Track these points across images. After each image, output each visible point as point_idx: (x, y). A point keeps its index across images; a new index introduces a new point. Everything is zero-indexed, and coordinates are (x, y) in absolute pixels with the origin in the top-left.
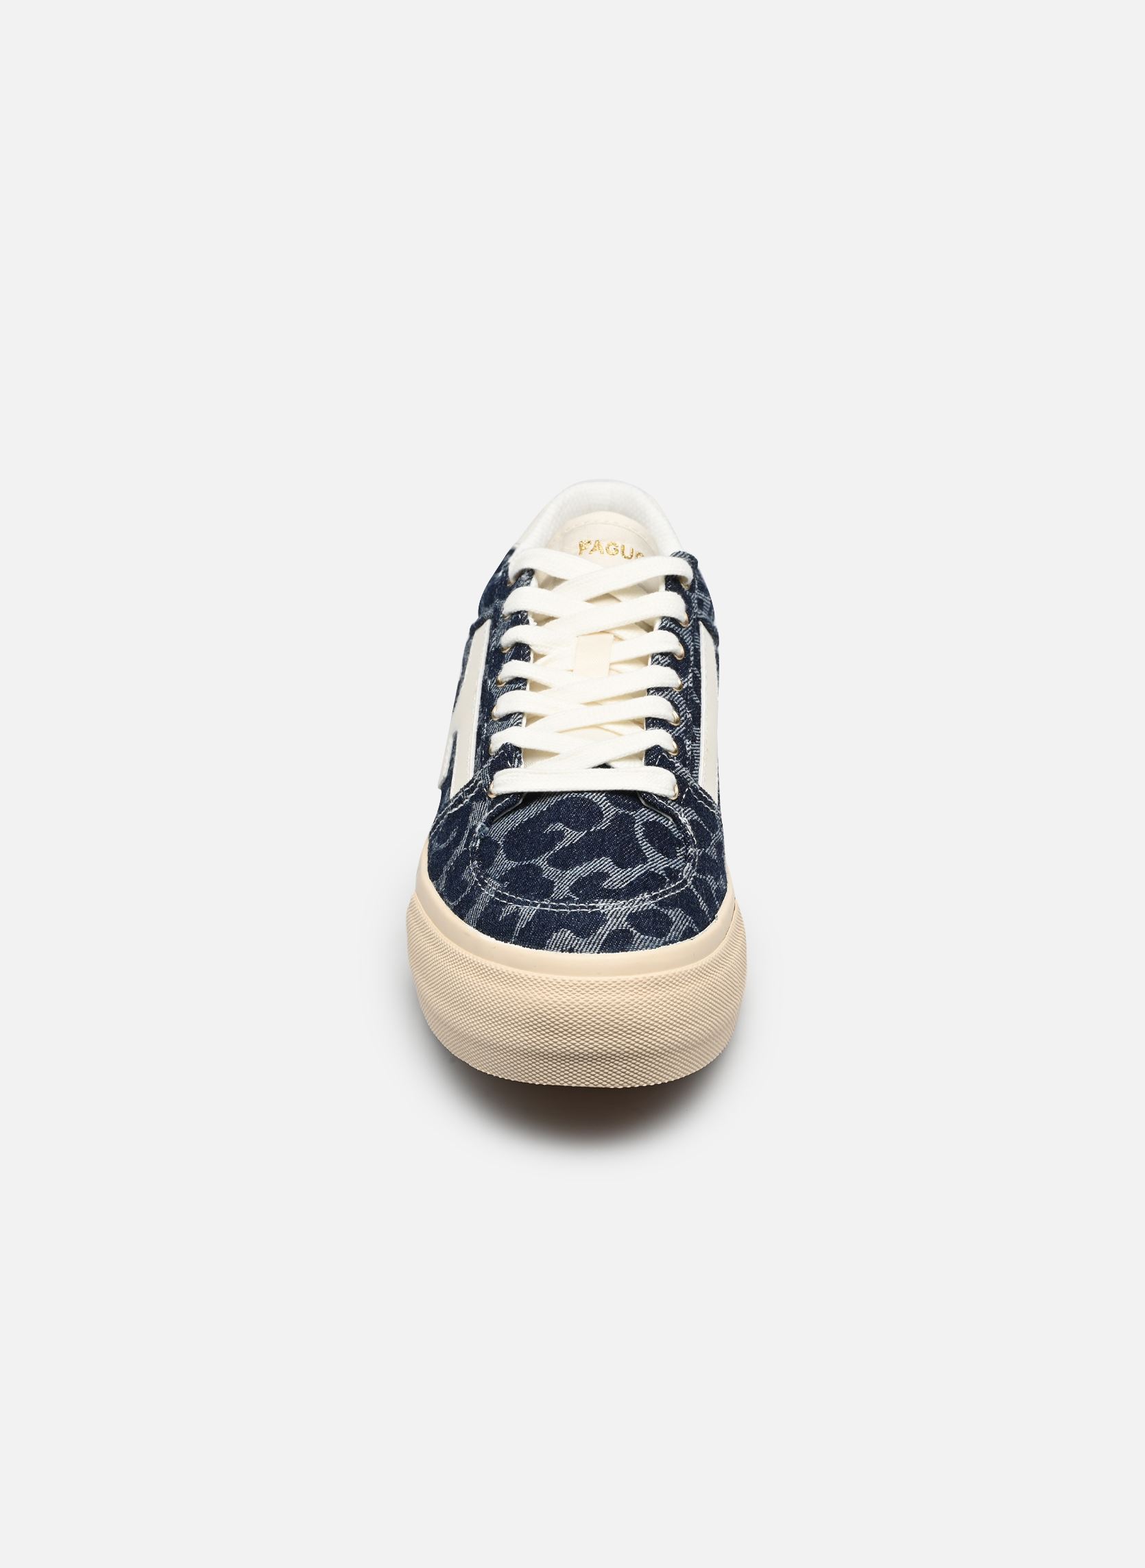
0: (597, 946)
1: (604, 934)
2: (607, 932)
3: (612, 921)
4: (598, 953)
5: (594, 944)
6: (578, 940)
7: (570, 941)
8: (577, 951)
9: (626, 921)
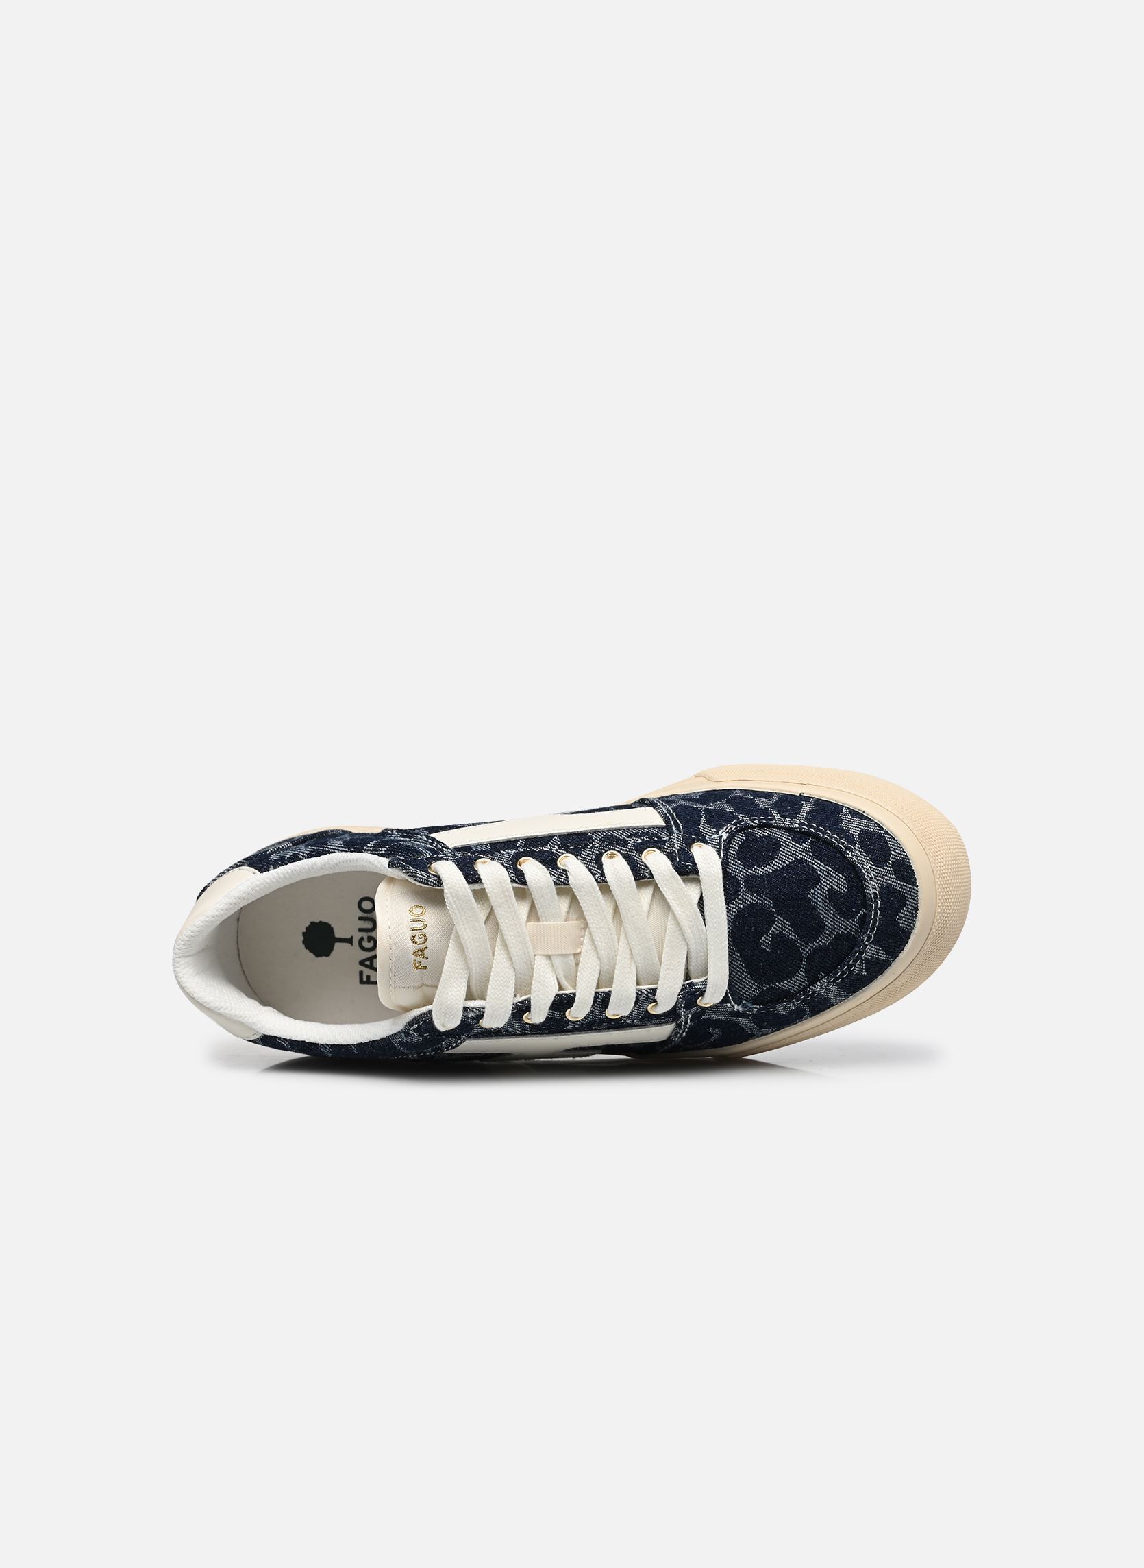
0: (911, 888)
1: (901, 885)
2: (899, 882)
3: (887, 880)
4: (917, 886)
5: (911, 891)
6: (908, 905)
7: (909, 912)
8: (916, 904)
9: (884, 868)
